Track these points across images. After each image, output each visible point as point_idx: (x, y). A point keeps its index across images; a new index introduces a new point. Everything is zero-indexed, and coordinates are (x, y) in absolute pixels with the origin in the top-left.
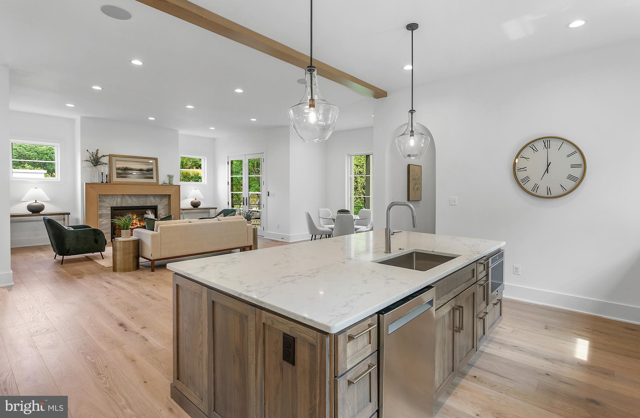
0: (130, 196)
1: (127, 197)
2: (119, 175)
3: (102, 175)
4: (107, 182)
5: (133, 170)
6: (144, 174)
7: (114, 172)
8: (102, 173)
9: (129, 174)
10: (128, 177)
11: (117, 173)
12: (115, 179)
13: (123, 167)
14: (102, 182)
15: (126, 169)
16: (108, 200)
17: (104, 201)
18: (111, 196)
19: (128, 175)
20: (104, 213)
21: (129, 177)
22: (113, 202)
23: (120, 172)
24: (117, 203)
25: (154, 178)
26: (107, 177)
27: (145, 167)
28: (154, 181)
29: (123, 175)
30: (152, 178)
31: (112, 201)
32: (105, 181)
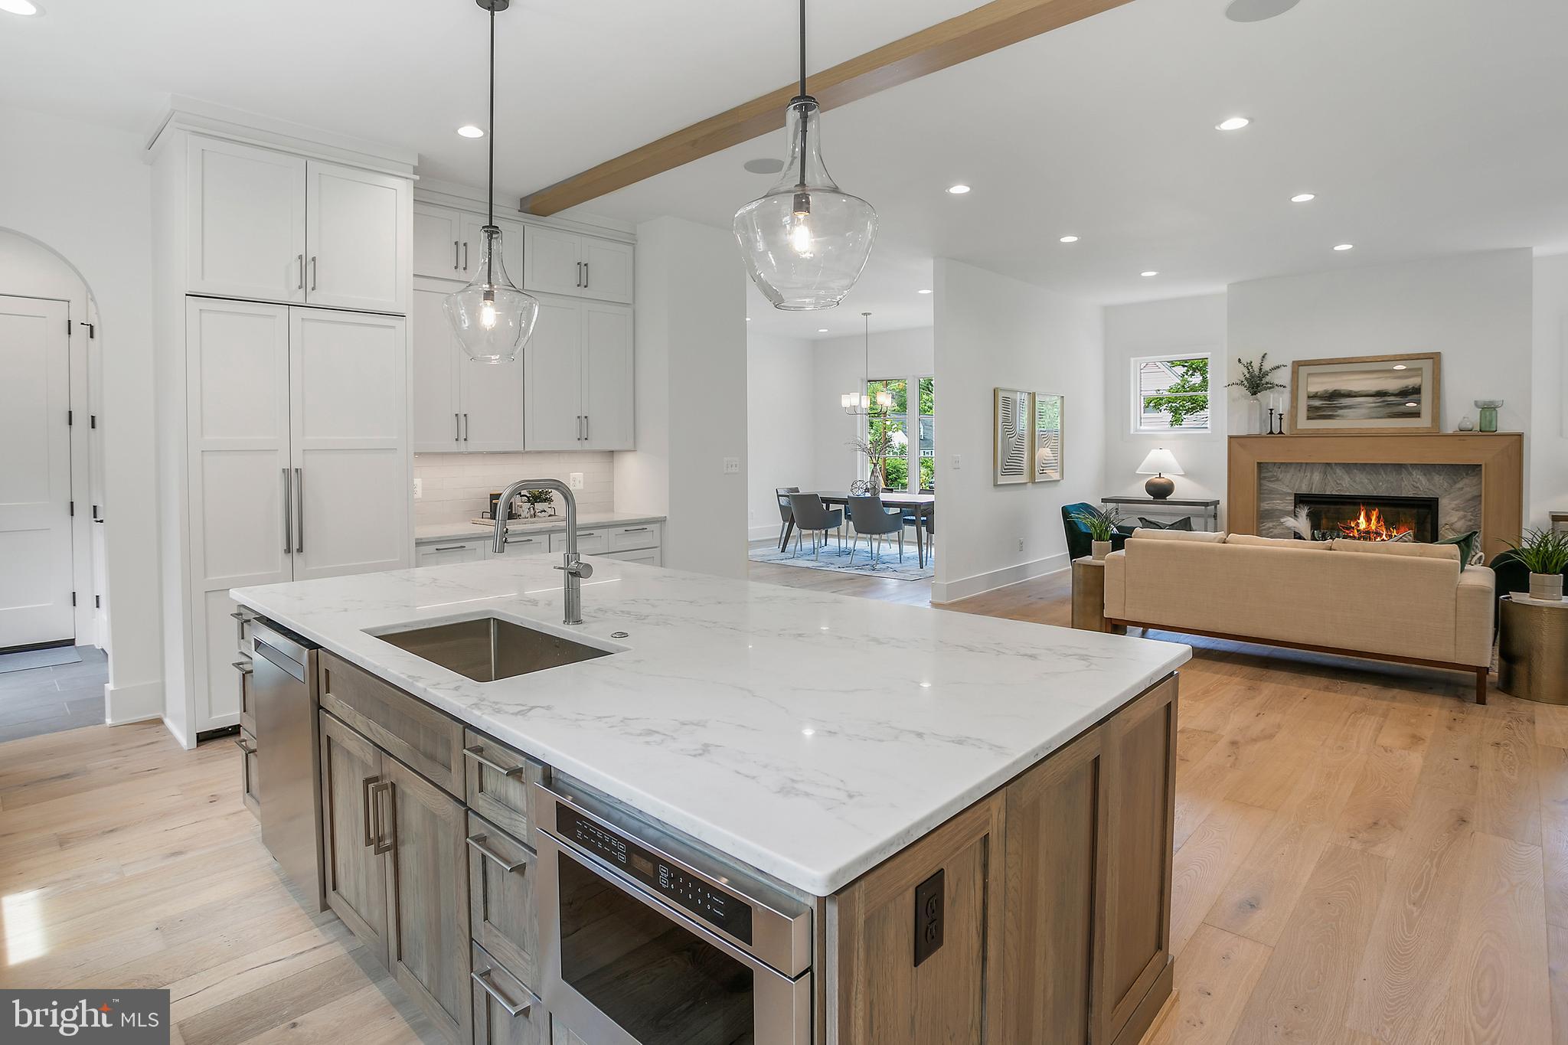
0: (1348, 467)
1: (1338, 471)
2: (1314, 413)
3: (1271, 414)
4: (1281, 433)
5: (1355, 397)
6: (1389, 405)
7: (1303, 404)
8: (1271, 410)
9: (1341, 408)
10: (1338, 416)
11: (1310, 408)
12: (1304, 424)
13: (1326, 392)
14: (1271, 433)
15: (1335, 395)
16: (1289, 476)
17: (1278, 480)
18: (1295, 468)
19: (1340, 412)
20: (1279, 508)
21: (1342, 416)
22: (1301, 481)
23: (1317, 403)
24: (1311, 484)
25: (1423, 414)
26: (1281, 419)
27: (1392, 385)
28: (1424, 422)
29: (1324, 411)
31: (1297, 480)
32: (1276, 430)
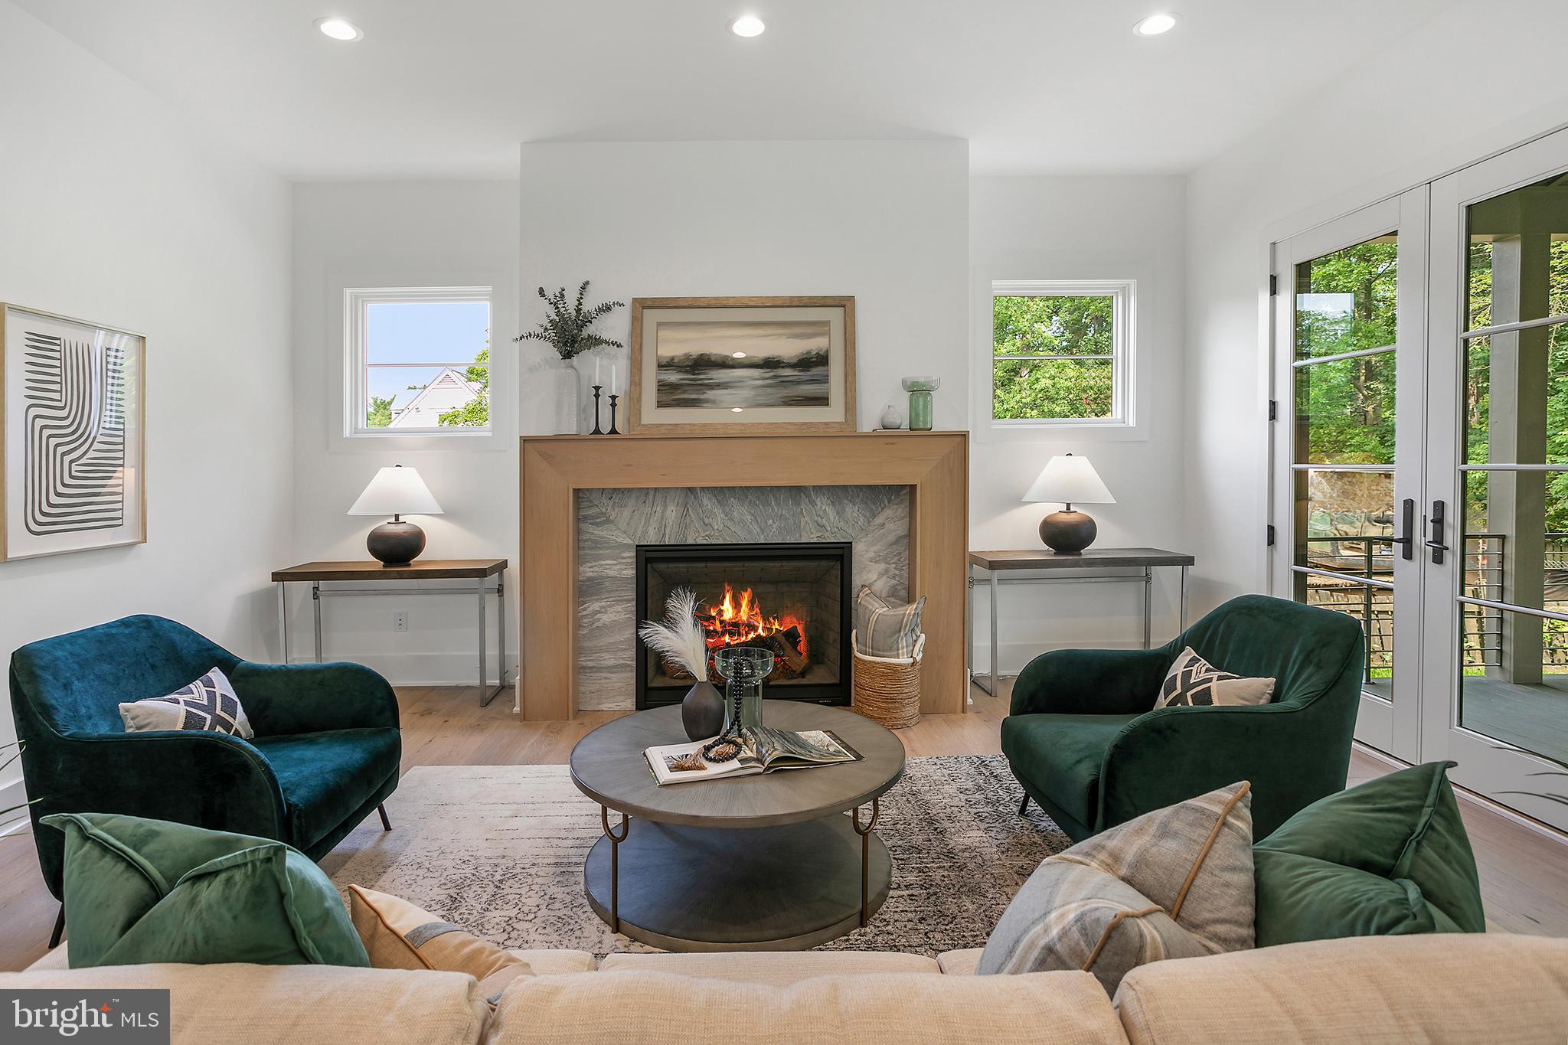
0: (721, 493)
1: (706, 501)
2: (670, 396)
3: (597, 396)
4: (613, 431)
5: (733, 367)
6: (785, 383)
7: (650, 378)
8: (597, 388)
9: (711, 387)
10: (707, 401)
11: (663, 387)
12: (653, 416)
13: (687, 356)
14: (597, 431)
15: (701, 364)
16: (626, 513)
17: (608, 521)
18: (638, 497)
19: (710, 394)
20: (611, 573)
21: (714, 402)
22: (647, 521)
23: (673, 377)
24: (662, 528)
25: (833, 400)
26: (613, 405)
27: (788, 348)
28: (832, 414)
29: (684, 392)
30: (822, 401)
31: (640, 519)
32: (606, 427)
